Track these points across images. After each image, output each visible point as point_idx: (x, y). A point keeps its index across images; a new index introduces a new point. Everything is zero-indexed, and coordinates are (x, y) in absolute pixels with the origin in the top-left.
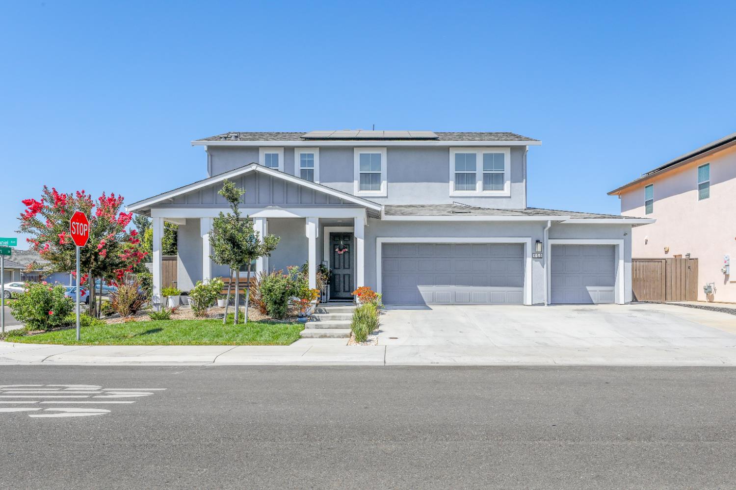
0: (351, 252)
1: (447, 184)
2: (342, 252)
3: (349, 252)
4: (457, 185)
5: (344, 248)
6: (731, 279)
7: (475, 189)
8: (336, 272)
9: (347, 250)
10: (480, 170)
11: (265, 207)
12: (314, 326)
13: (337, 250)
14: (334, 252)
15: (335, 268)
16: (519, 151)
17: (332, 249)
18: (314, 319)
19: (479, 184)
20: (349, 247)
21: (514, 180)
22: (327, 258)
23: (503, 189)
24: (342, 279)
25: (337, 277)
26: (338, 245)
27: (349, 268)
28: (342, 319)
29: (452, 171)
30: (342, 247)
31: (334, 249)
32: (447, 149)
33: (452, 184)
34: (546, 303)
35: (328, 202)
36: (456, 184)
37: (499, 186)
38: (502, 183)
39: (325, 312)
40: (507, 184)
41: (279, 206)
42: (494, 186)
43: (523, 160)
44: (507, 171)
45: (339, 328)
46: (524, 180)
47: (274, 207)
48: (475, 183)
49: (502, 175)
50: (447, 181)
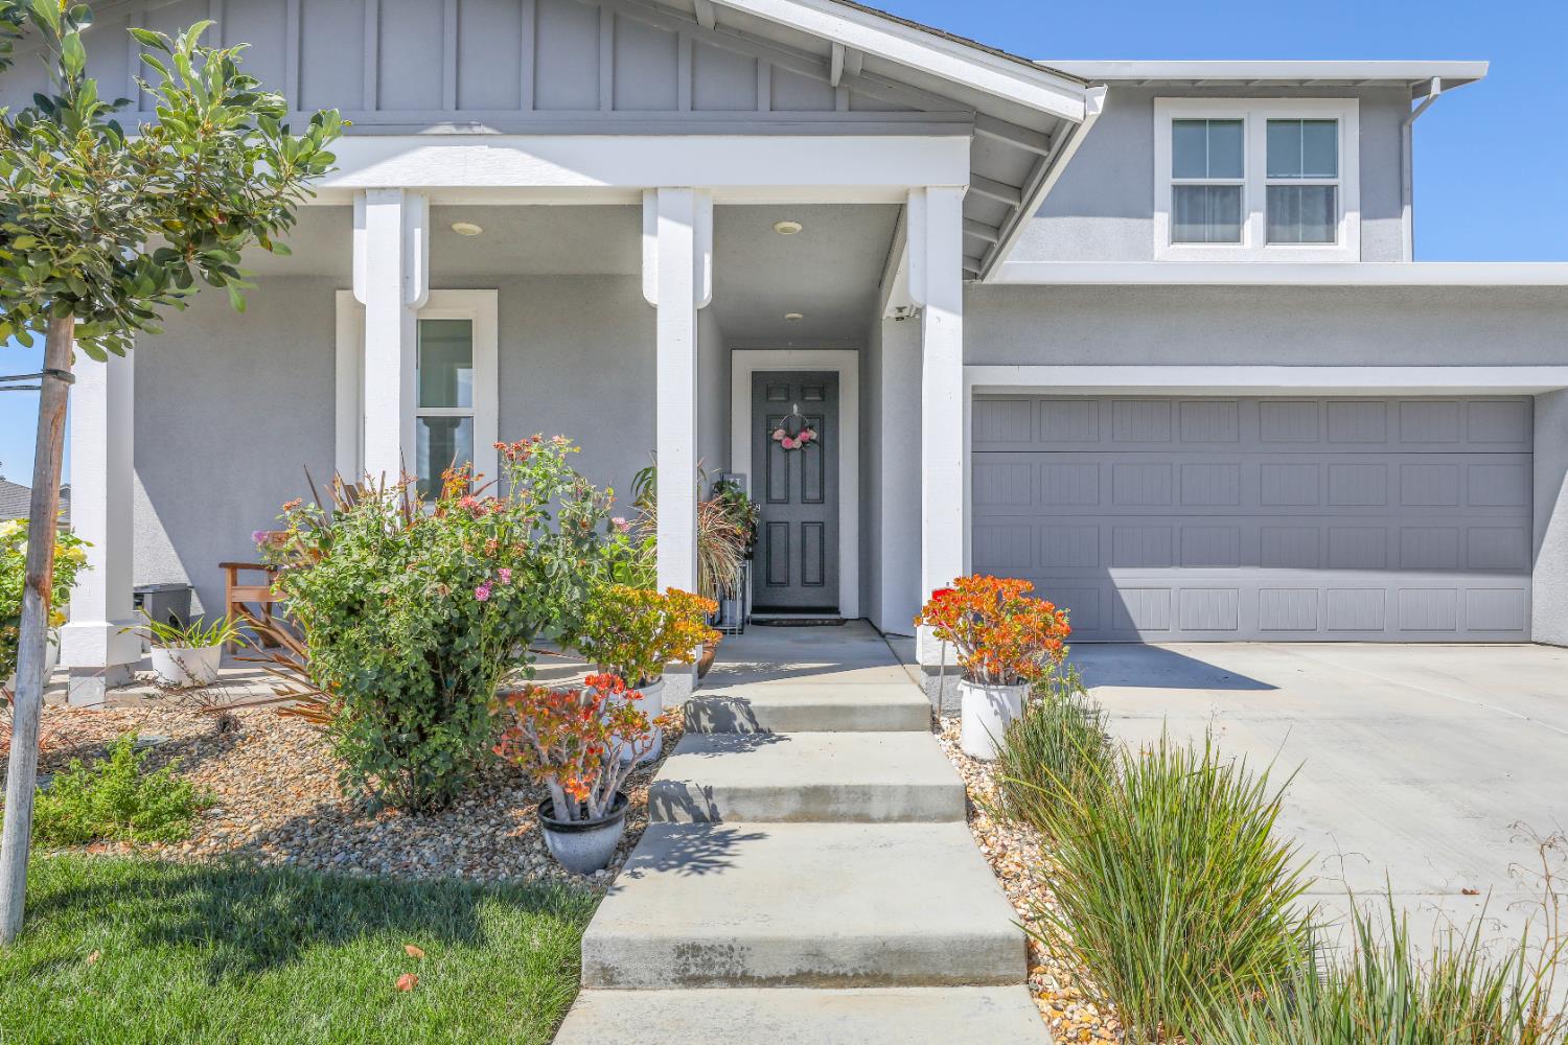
0: (827, 442)
1: (1146, 222)
2: (797, 443)
3: (821, 443)
4: (1177, 226)
5: (804, 429)
7: (1237, 239)
8: (777, 513)
9: (814, 435)
10: (1255, 178)
11: (412, 128)
12: (669, 964)
13: (779, 434)
14: (770, 441)
15: (769, 500)
16: (1387, 108)
17: (762, 430)
18: (679, 811)
19: (1254, 223)
20: (822, 425)
21: (1369, 212)
22: (742, 463)
23: (1330, 238)
24: (795, 538)
25: (778, 535)
26: (780, 417)
27: (822, 500)
29: (1164, 178)
30: (795, 427)
31: (770, 430)
32: (1144, 102)
33: (1162, 220)
35: (764, 103)
36: (1174, 223)
37: (1321, 229)
38: (1330, 219)
39: (748, 726)
40: (1349, 224)
41: (488, 125)
42: (1300, 229)
43: (1401, 142)
44: (1348, 179)
45: (904, 982)
46: (1407, 209)
47: (465, 130)
48: (1238, 221)
49: (1330, 191)
50: (1146, 212)
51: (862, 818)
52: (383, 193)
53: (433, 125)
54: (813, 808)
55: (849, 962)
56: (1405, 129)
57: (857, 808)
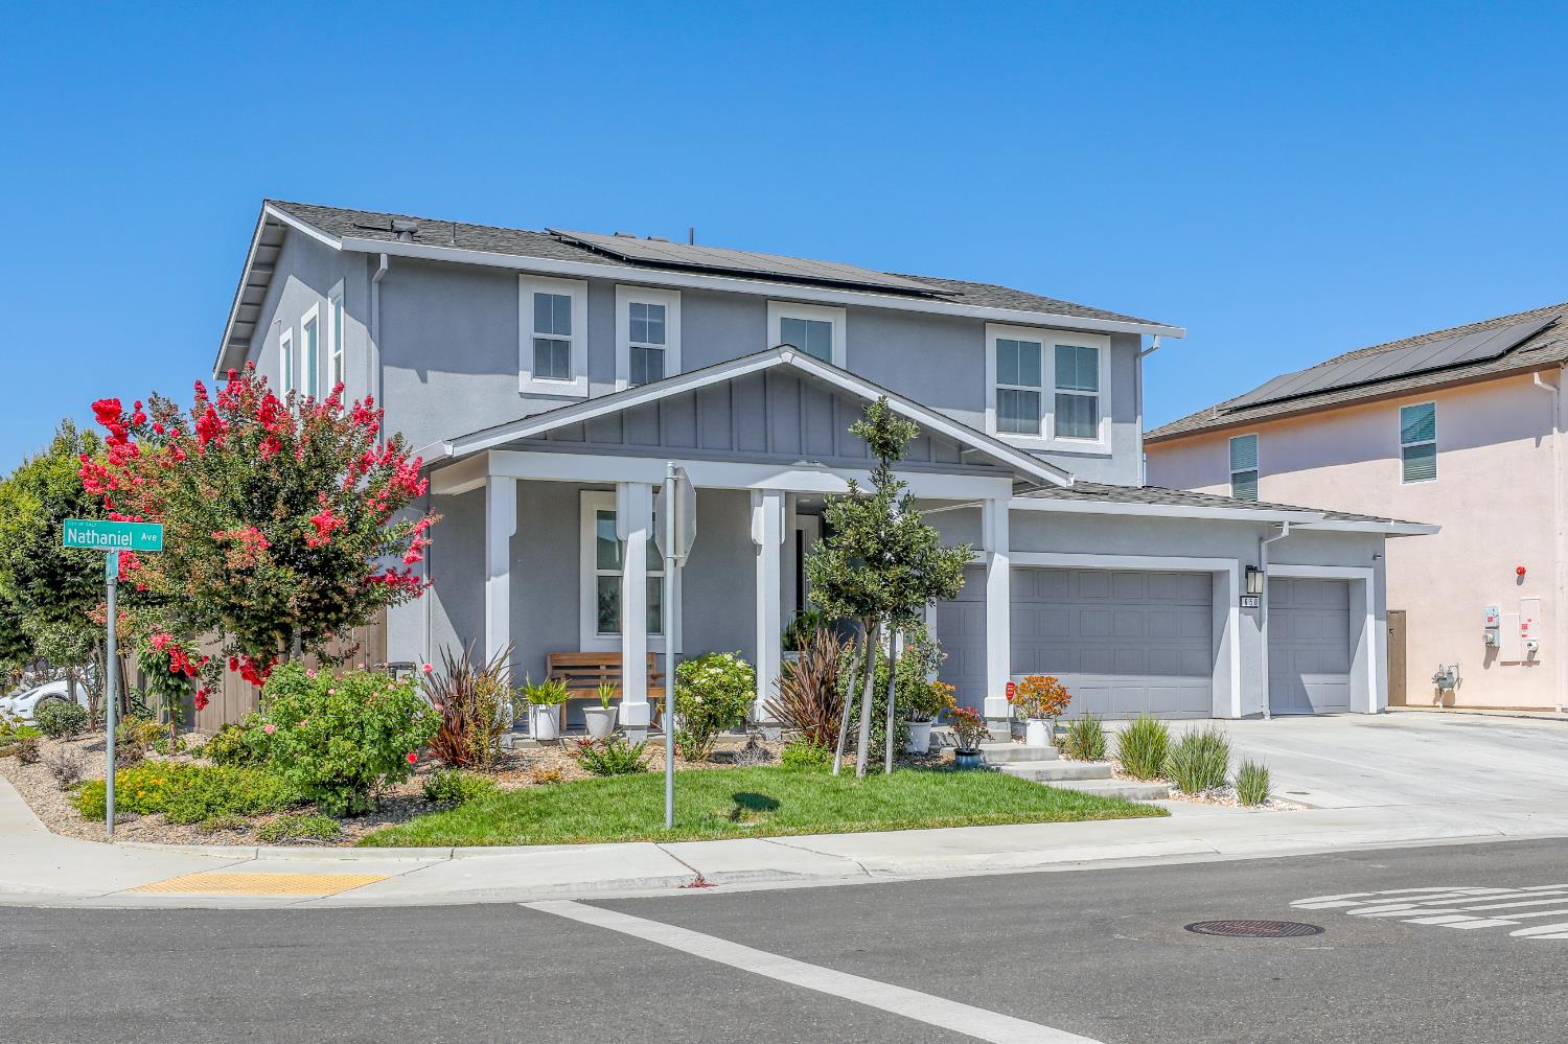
1: (983, 413)
4: (1000, 419)
6: (1503, 656)
7: (1037, 432)
10: (1048, 388)
16: (1127, 344)
19: (1047, 421)
21: (1117, 419)
23: (1094, 435)
28: (1033, 756)
29: (992, 385)
32: (979, 325)
33: (991, 413)
34: (1267, 711)
36: (1000, 416)
37: (1087, 428)
38: (1093, 420)
39: (944, 743)
40: (1105, 426)
41: (823, 463)
42: (1075, 427)
43: (1135, 369)
44: (1104, 394)
45: (1085, 779)
46: (1139, 418)
47: (811, 464)
48: (1038, 418)
49: (1093, 401)
50: (981, 408)
51: (1028, 760)
52: (772, 492)
53: (797, 461)
54: (1015, 757)
55: (1073, 775)
56: (1138, 361)
57: (1027, 756)
